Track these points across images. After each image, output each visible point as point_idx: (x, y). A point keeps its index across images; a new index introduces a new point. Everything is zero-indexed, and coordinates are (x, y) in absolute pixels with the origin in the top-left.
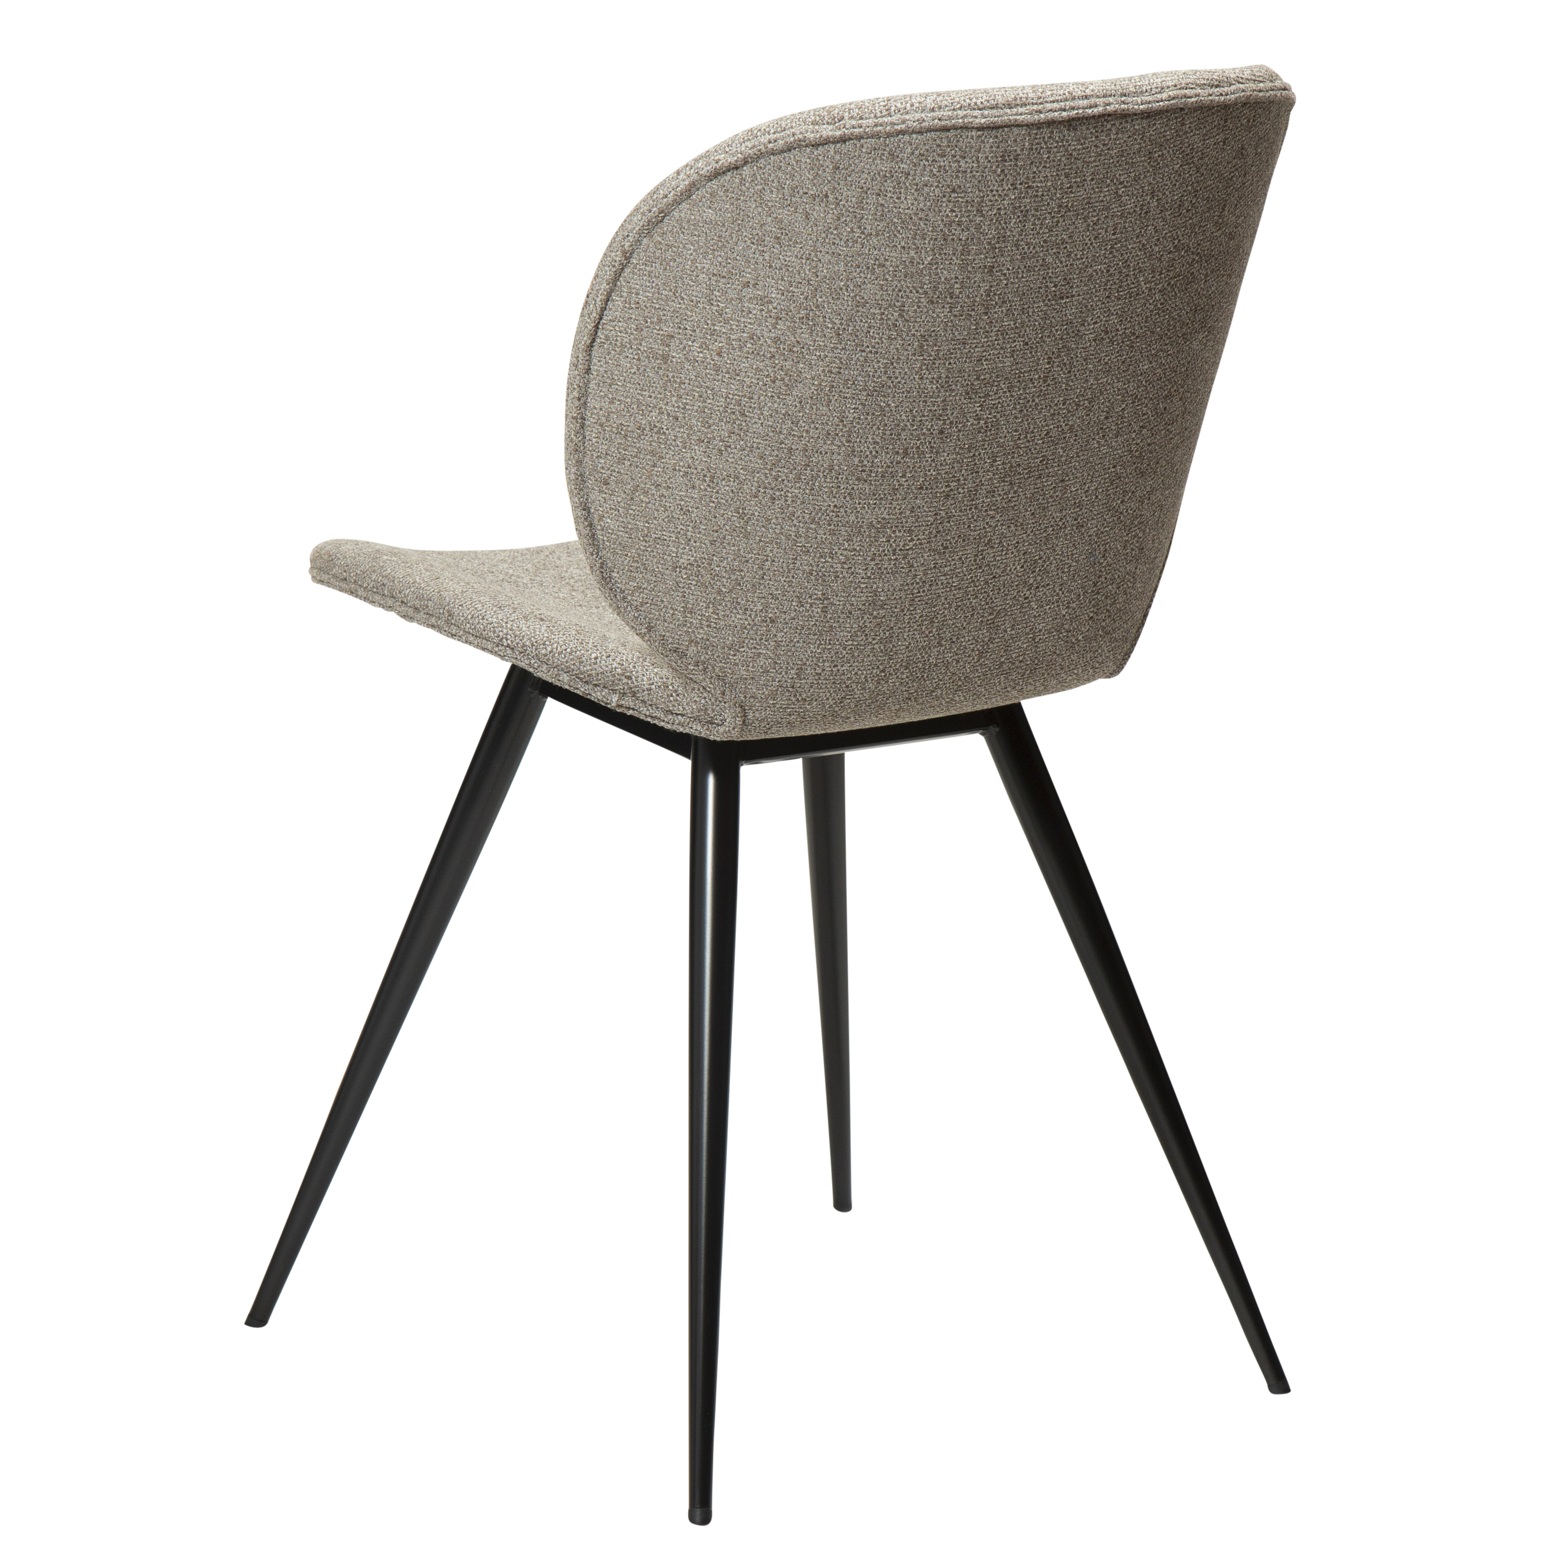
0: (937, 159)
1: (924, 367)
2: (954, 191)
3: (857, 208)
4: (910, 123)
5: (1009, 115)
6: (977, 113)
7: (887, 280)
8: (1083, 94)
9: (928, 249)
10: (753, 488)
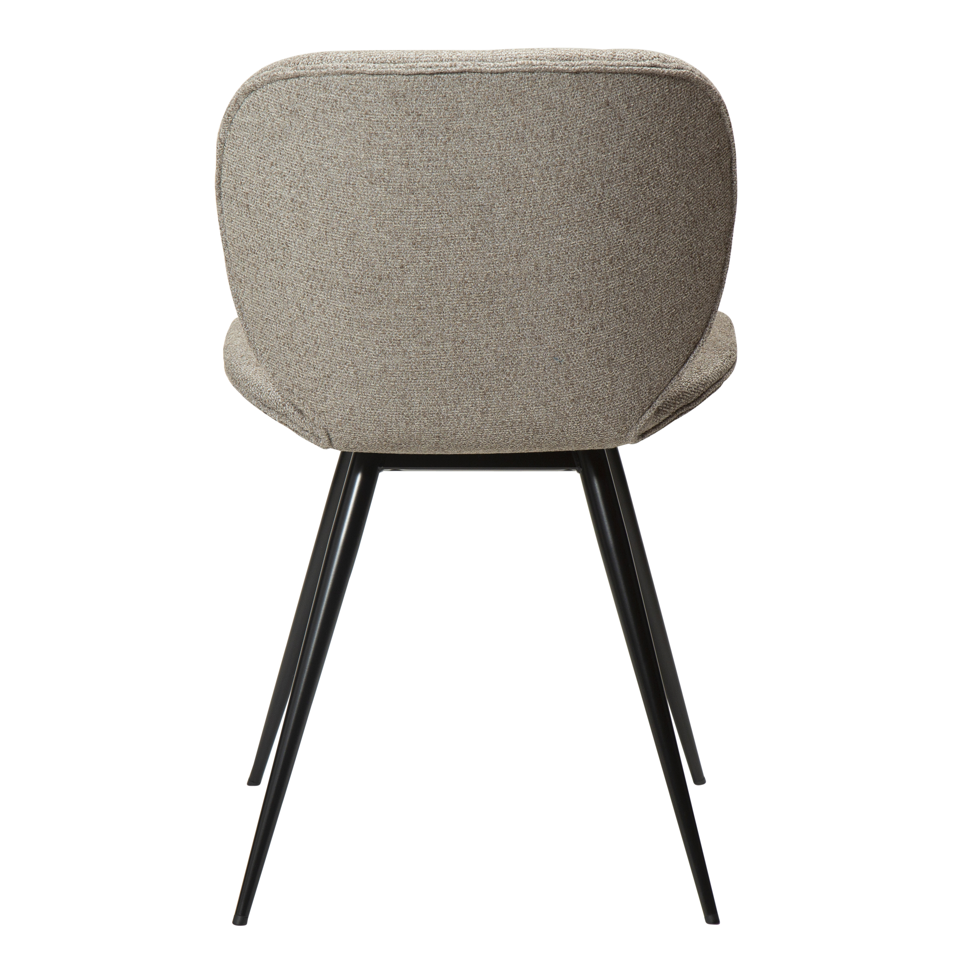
0: (352, 93)
1: (378, 225)
2: (366, 114)
3: (314, 120)
4: (330, 69)
5: (393, 68)
6: (371, 65)
7: (341, 167)
8: (450, 57)
9: (361, 149)
10: (302, 292)
